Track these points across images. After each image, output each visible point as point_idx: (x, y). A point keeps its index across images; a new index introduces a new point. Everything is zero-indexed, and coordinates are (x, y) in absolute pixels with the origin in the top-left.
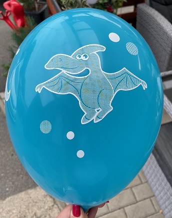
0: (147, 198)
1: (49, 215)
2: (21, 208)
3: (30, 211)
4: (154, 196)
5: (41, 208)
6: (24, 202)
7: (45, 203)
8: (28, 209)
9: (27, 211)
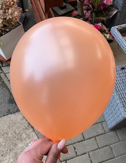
0: (100, 123)
1: (25, 132)
2: (4, 127)
3: (11, 130)
4: (105, 121)
5: (19, 128)
6: (6, 123)
7: (22, 124)
8: (9, 129)
9: (8, 130)
